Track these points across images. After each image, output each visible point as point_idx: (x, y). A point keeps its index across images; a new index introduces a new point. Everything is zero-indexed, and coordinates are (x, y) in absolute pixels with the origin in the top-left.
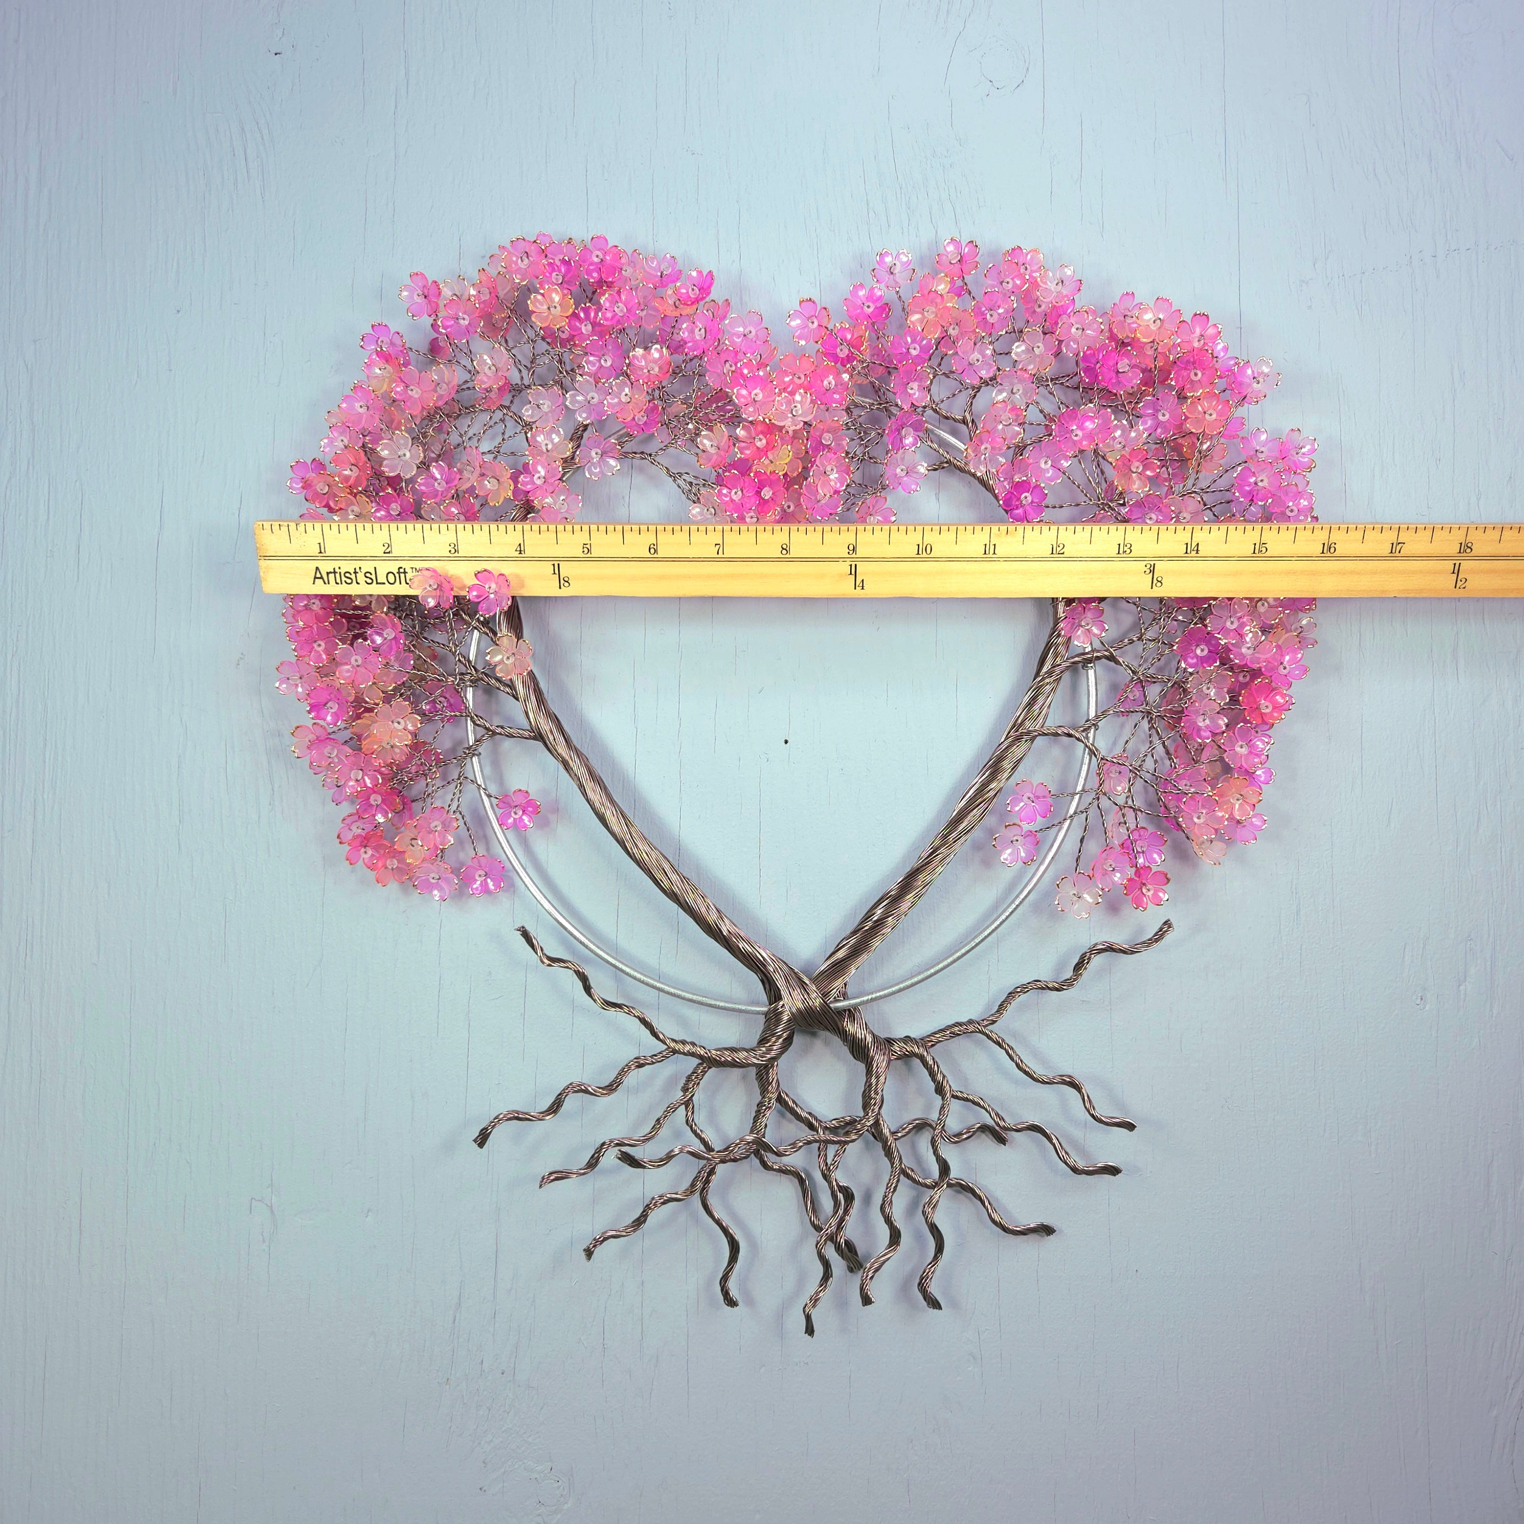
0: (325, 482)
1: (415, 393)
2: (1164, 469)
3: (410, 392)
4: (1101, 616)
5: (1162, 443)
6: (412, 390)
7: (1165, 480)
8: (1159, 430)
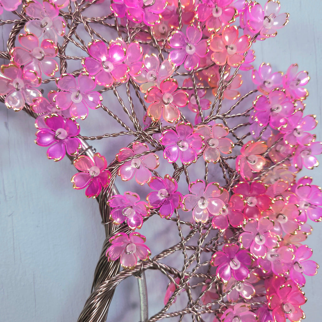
2: (193, 97)
4: (144, 242)
5: (190, 74)
7: (194, 106)
8: (187, 63)
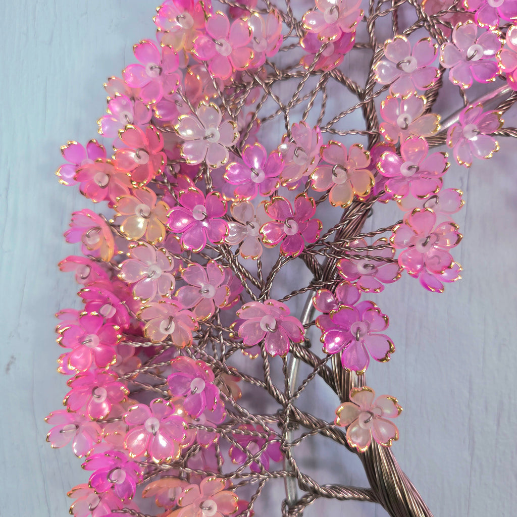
0: (104, 172)
1: (225, 49)
3: (217, 47)
6: (221, 45)
